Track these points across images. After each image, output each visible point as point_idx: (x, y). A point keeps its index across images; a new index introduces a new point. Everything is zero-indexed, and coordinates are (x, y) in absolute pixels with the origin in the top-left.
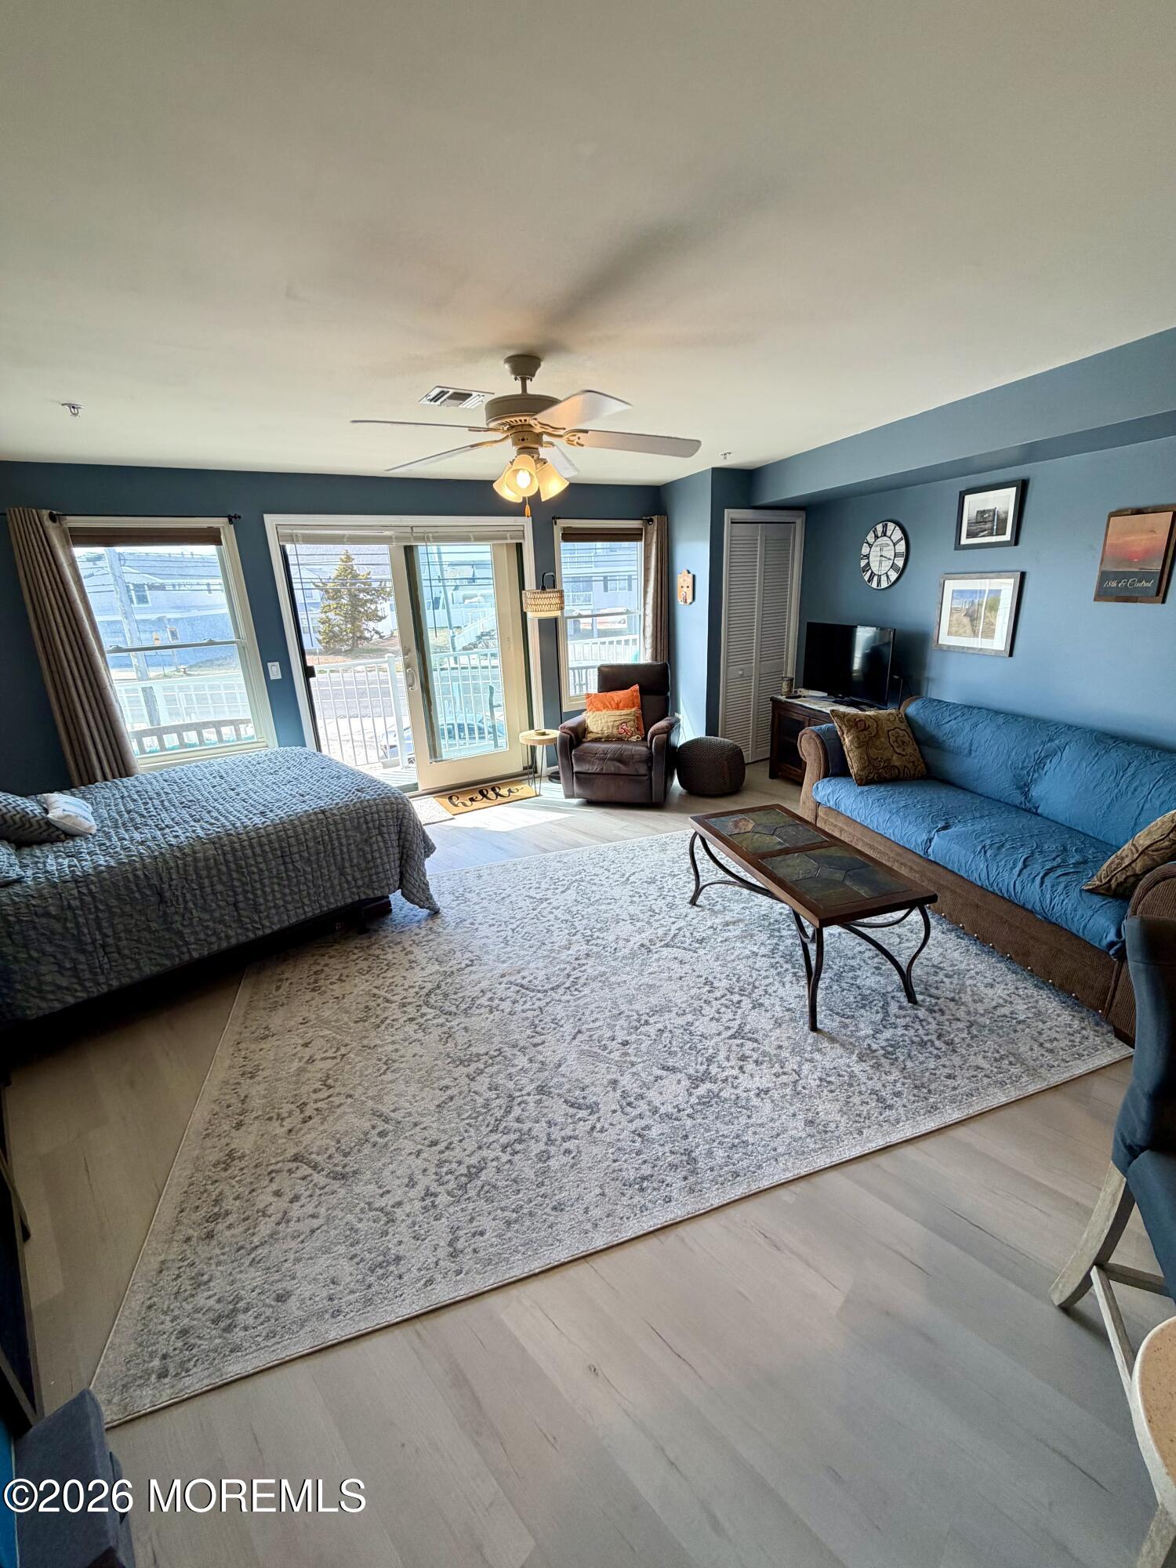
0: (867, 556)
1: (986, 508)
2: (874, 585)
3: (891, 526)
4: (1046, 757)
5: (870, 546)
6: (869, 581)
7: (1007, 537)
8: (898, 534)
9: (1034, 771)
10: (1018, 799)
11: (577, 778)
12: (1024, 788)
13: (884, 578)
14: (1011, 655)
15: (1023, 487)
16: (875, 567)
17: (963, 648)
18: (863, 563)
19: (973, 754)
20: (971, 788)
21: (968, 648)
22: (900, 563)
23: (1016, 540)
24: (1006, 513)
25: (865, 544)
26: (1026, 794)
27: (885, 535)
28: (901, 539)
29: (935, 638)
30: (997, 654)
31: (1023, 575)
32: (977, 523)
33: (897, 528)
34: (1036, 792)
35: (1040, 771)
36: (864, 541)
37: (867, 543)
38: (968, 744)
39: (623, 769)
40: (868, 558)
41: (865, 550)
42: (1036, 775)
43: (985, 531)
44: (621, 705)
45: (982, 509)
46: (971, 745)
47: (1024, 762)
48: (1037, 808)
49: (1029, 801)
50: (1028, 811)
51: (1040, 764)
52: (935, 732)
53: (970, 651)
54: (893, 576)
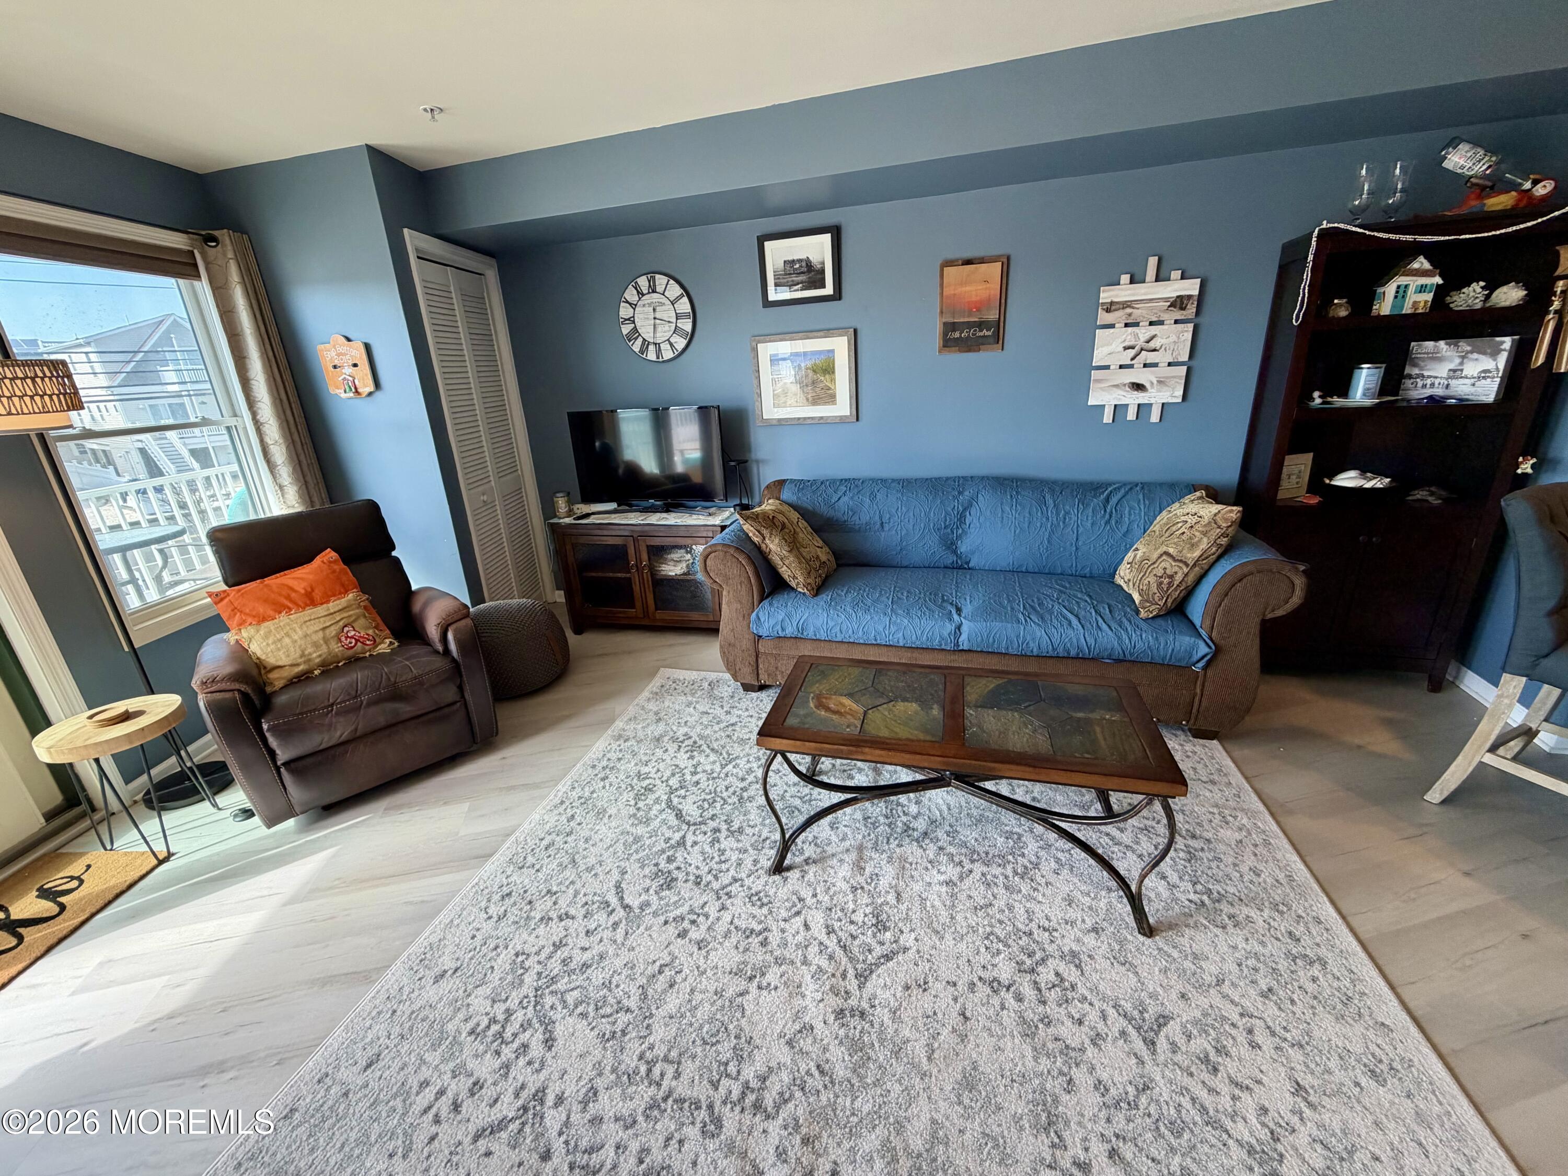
0: (632, 320)
1: (795, 258)
2: (652, 356)
3: (661, 280)
4: (965, 510)
5: (633, 306)
6: (642, 352)
7: (829, 290)
8: (675, 290)
9: (957, 527)
10: (950, 559)
11: (292, 771)
12: (951, 546)
13: (665, 347)
14: (857, 419)
15: (836, 233)
16: (646, 332)
17: (799, 419)
18: (626, 329)
19: (886, 527)
20: (895, 563)
21: (805, 419)
22: (687, 326)
23: (838, 295)
24: (823, 263)
25: (622, 304)
26: (955, 552)
27: (654, 291)
28: (682, 296)
29: (758, 412)
30: (842, 420)
31: (855, 331)
32: (786, 274)
33: (672, 282)
34: (964, 547)
35: (963, 526)
36: (620, 298)
37: (627, 302)
38: (877, 518)
39: (405, 709)
40: (634, 322)
41: (625, 311)
42: (960, 531)
43: (798, 284)
44: (317, 595)
45: (790, 258)
46: (881, 518)
47: (946, 520)
48: (968, 563)
49: (961, 558)
50: (960, 568)
51: (961, 518)
52: (831, 513)
53: (809, 422)
54: (680, 343)
